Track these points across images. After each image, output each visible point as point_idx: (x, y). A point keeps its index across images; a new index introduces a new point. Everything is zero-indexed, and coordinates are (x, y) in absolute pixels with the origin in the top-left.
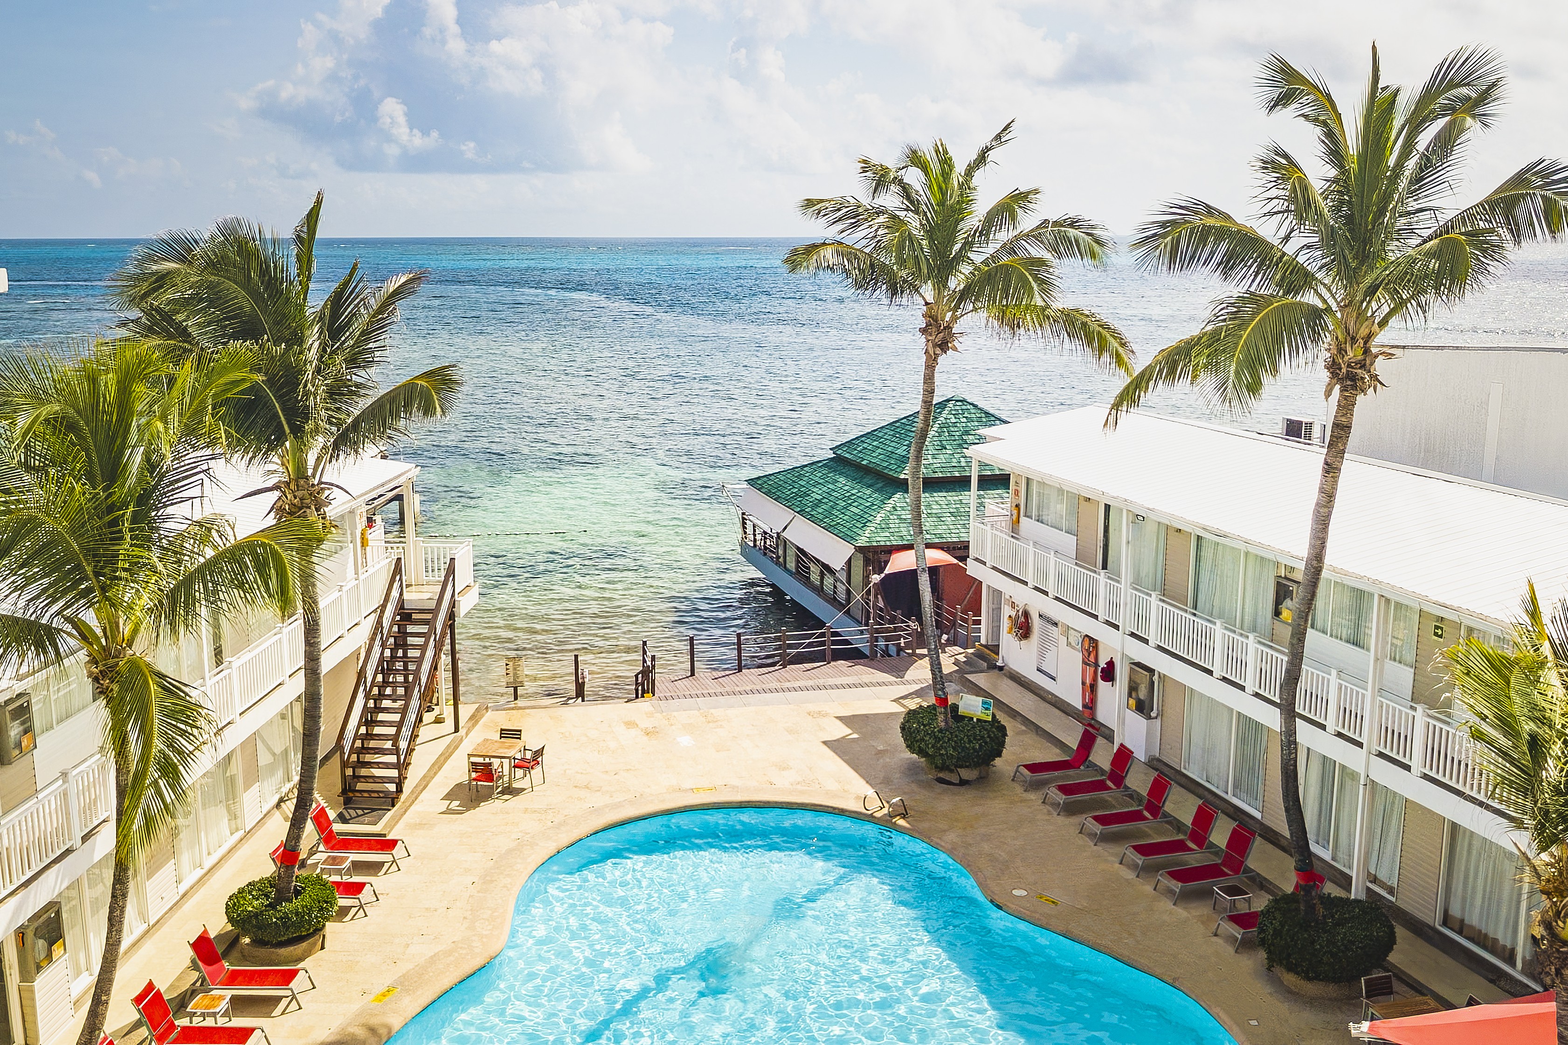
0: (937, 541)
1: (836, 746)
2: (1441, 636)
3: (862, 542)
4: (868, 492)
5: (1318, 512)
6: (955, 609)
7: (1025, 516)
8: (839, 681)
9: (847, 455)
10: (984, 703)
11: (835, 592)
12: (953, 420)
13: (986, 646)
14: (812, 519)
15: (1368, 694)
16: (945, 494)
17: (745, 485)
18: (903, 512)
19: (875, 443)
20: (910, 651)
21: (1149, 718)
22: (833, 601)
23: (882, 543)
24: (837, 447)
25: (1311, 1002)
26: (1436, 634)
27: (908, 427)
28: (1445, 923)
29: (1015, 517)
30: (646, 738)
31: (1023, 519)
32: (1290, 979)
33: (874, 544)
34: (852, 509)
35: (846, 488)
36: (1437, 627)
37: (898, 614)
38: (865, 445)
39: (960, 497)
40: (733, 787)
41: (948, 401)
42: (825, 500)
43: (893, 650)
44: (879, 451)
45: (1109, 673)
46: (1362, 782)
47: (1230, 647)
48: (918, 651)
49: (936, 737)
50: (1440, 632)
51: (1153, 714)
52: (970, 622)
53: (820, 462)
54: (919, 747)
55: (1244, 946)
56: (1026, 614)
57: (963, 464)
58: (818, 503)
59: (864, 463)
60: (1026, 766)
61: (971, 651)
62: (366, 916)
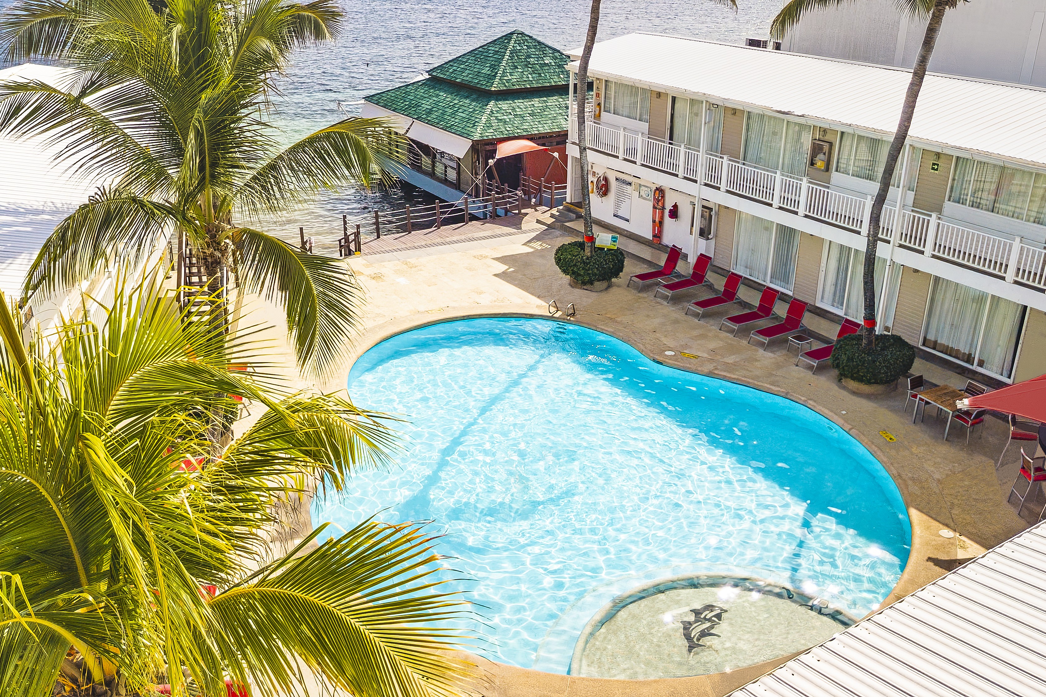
0: (525, 134)
1: (503, 276)
2: (937, 170)
3: (477, 137)
4: (467, 101)
5: (912, 89)
6: (541, 181)
7: (605, 111)
8: (482, 234)
9: (442, 76)
10: (613, 237)
11: (446, 175)
12: (518, 48)
13: (571, 203)
14: (429, 122)
15: (897, 209)
16: (522, 101)
17: (363, 101)
18: (499, 115)
19: (462, 66)
20: (517, 212)
21: (708, 239)
22: (445, 181)
23: (490, 137)
24: (431, 70)
25: (868, 397)
26: (933, 169)
27: (485, 54)
28: (924, 344)
29: (597, 112)
30: (374, 281)
31: (603, 113)
32: (853, 384)
33: (485, 138)
34: (459, 114)
35: (448, 99)
36: (934, 164)
37: (506, 186)
38: (455, 68)
39: (533, 103)
40: (454, 308)
41: (512, 33)
42: (434, 109)
43: (501, 212)
44: (467, 72)
45: (674, 213)
46: (888, 264)
47: (787, 187)
48: (523, 211)
49: (584, 263)
50: (936, 167)
51: (710, 237)
52: (554, 188)
53: (419, 81)
54: (573, 270)
55: (819, 370)
56: (606, 179)
57: (531, 79)
58: (430, 112)
59: (458, 80)
60: (637, 276)
61: (561, 207)
62: (250, 415)
